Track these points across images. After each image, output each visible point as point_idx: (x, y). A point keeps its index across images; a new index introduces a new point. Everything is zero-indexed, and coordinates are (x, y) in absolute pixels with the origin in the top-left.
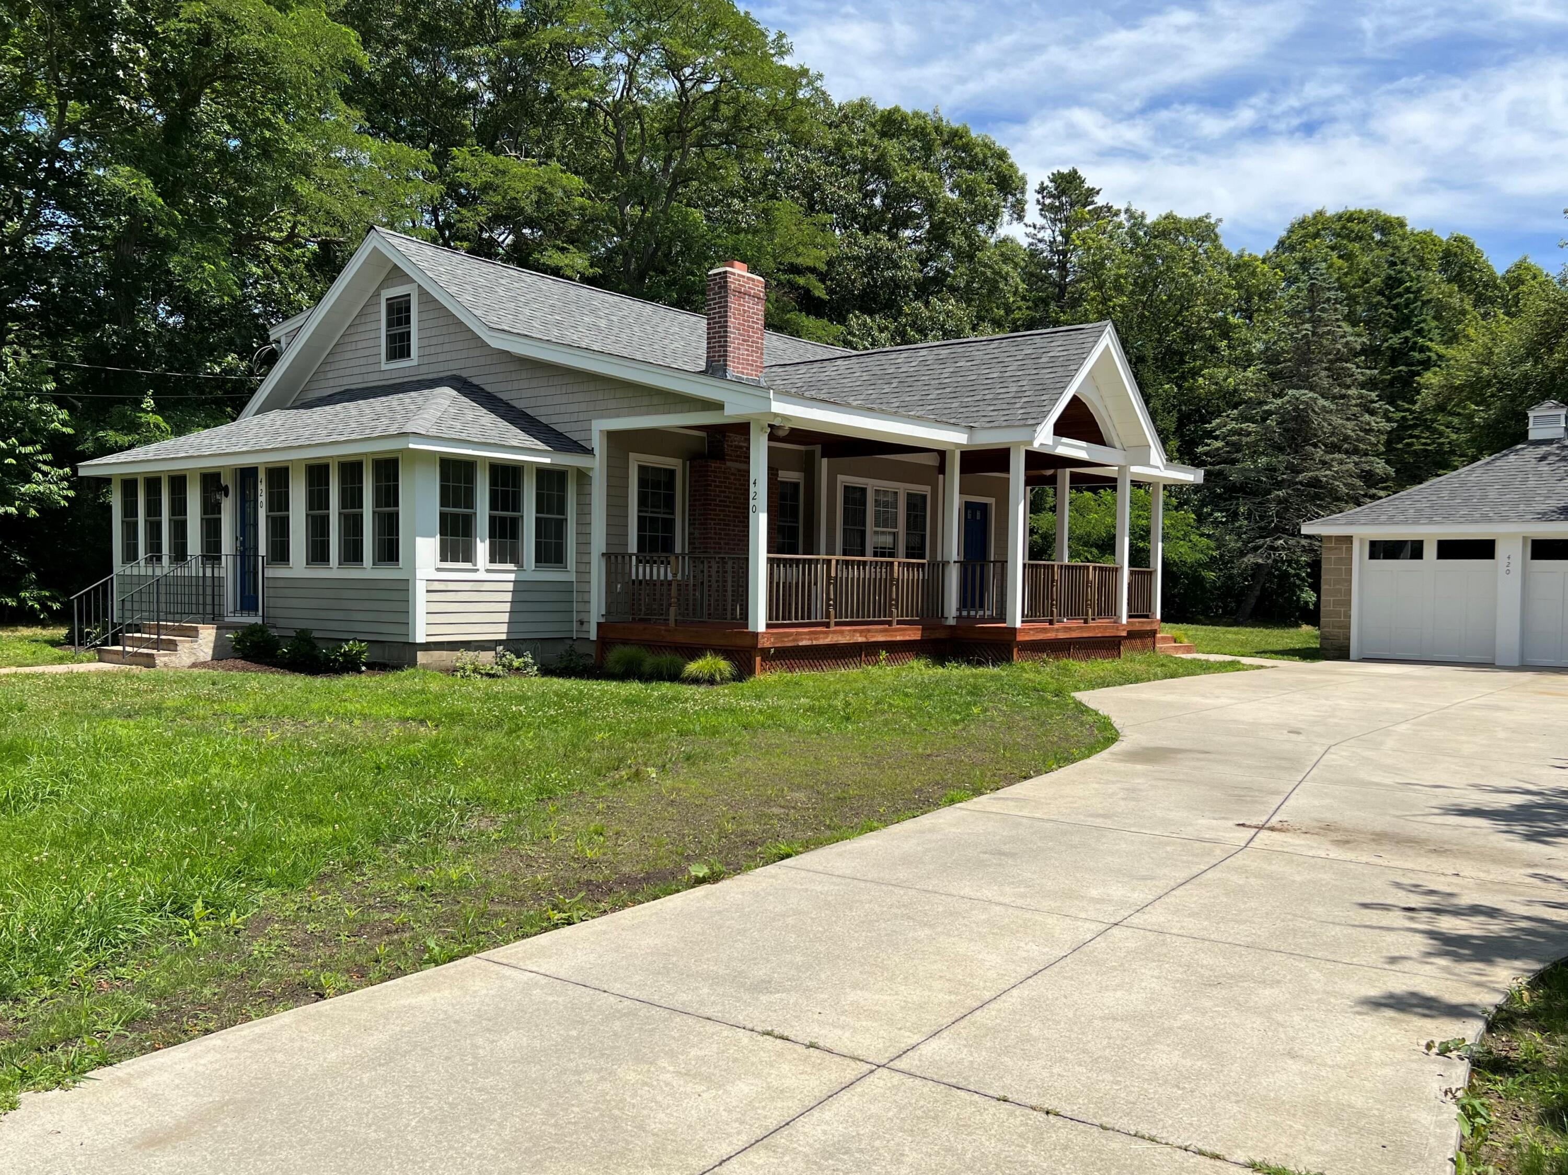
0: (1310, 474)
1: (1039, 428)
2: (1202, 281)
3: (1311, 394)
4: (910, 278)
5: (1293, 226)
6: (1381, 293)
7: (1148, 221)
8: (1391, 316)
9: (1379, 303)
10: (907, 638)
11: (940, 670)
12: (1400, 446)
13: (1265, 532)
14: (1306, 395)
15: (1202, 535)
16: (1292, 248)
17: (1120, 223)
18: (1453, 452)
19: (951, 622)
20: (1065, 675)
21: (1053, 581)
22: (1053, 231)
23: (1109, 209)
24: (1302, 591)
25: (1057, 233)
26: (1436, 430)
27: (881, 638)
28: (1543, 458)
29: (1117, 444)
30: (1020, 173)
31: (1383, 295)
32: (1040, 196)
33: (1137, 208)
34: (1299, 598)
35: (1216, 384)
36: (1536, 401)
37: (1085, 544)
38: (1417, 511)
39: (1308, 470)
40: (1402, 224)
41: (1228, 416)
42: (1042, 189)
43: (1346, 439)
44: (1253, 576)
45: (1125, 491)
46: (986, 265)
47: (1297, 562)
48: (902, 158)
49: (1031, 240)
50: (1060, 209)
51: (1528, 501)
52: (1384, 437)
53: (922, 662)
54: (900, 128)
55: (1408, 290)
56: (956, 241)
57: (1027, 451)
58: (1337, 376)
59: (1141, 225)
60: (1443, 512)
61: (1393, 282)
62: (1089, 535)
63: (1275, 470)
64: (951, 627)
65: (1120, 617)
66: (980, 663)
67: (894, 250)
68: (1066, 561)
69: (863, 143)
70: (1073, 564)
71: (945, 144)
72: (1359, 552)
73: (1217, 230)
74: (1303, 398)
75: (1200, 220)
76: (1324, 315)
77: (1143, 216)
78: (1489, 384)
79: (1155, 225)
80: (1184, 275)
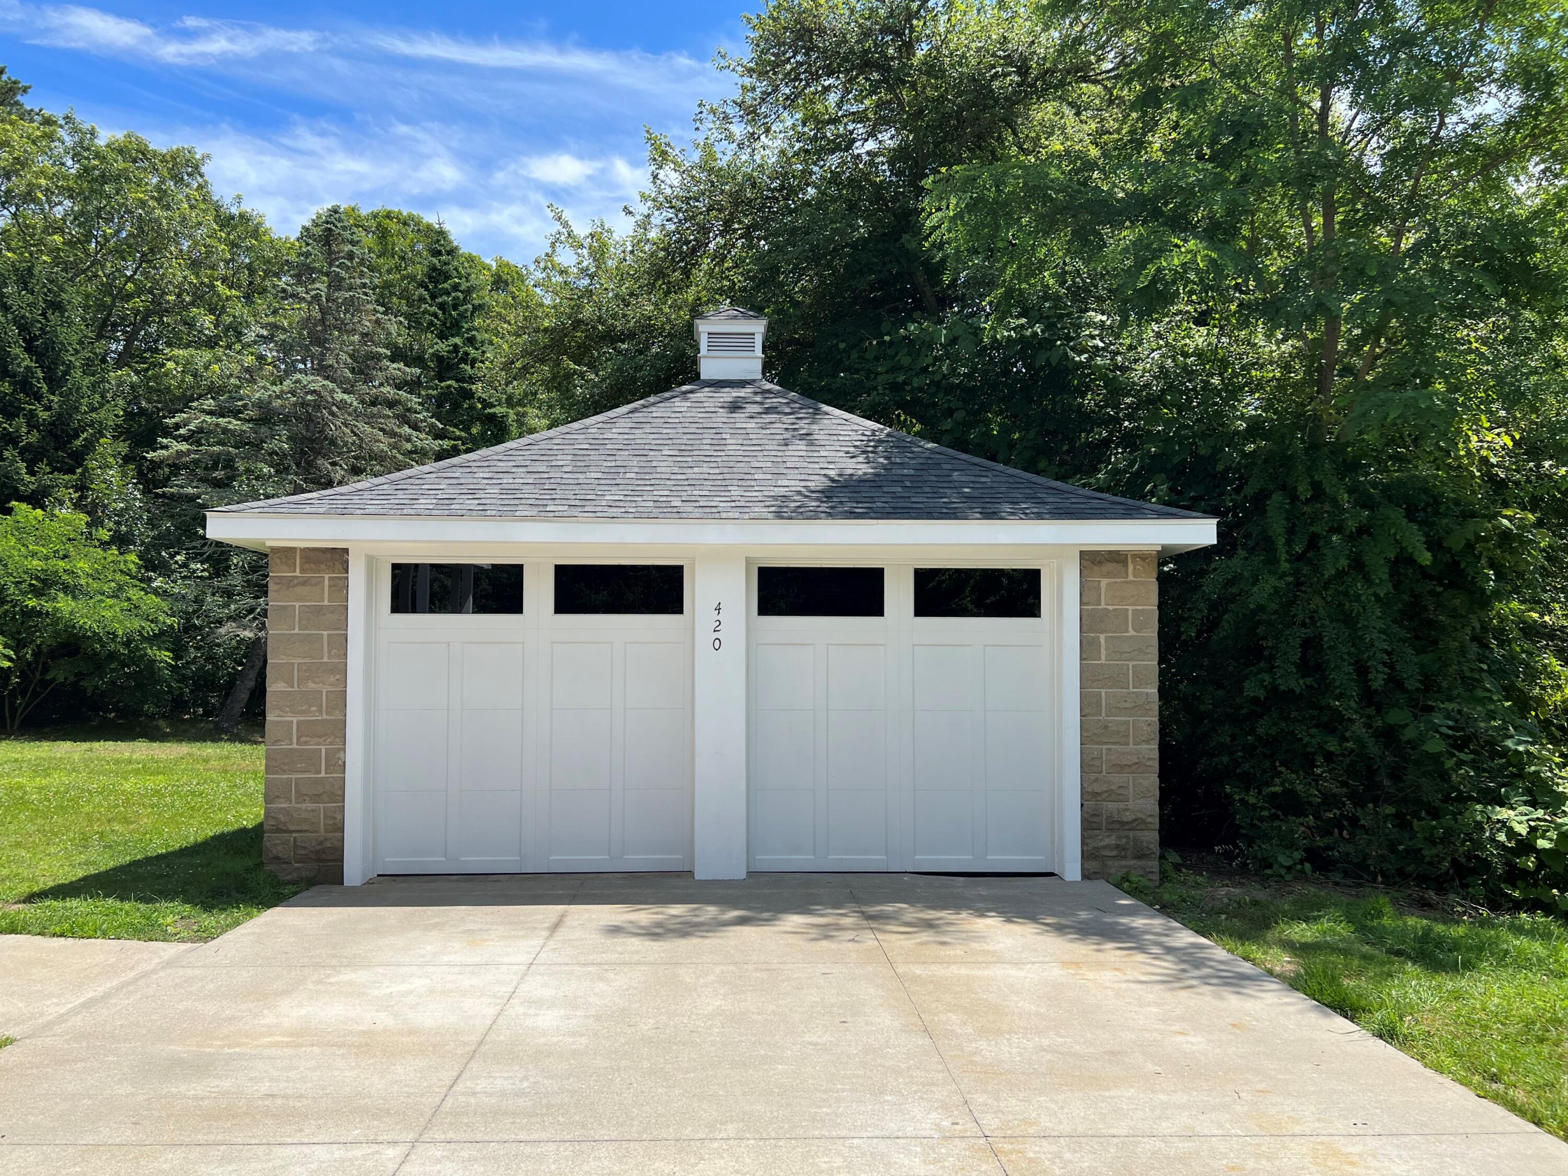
3: (325, 382)
14: (317, 382)
28: (735, 408)
38: (506, 491)
51: (745, 481)
58: (365, 369)
60: (567, 494)
72: (367, 592)
74: (313, 386)
79: (109, 149)
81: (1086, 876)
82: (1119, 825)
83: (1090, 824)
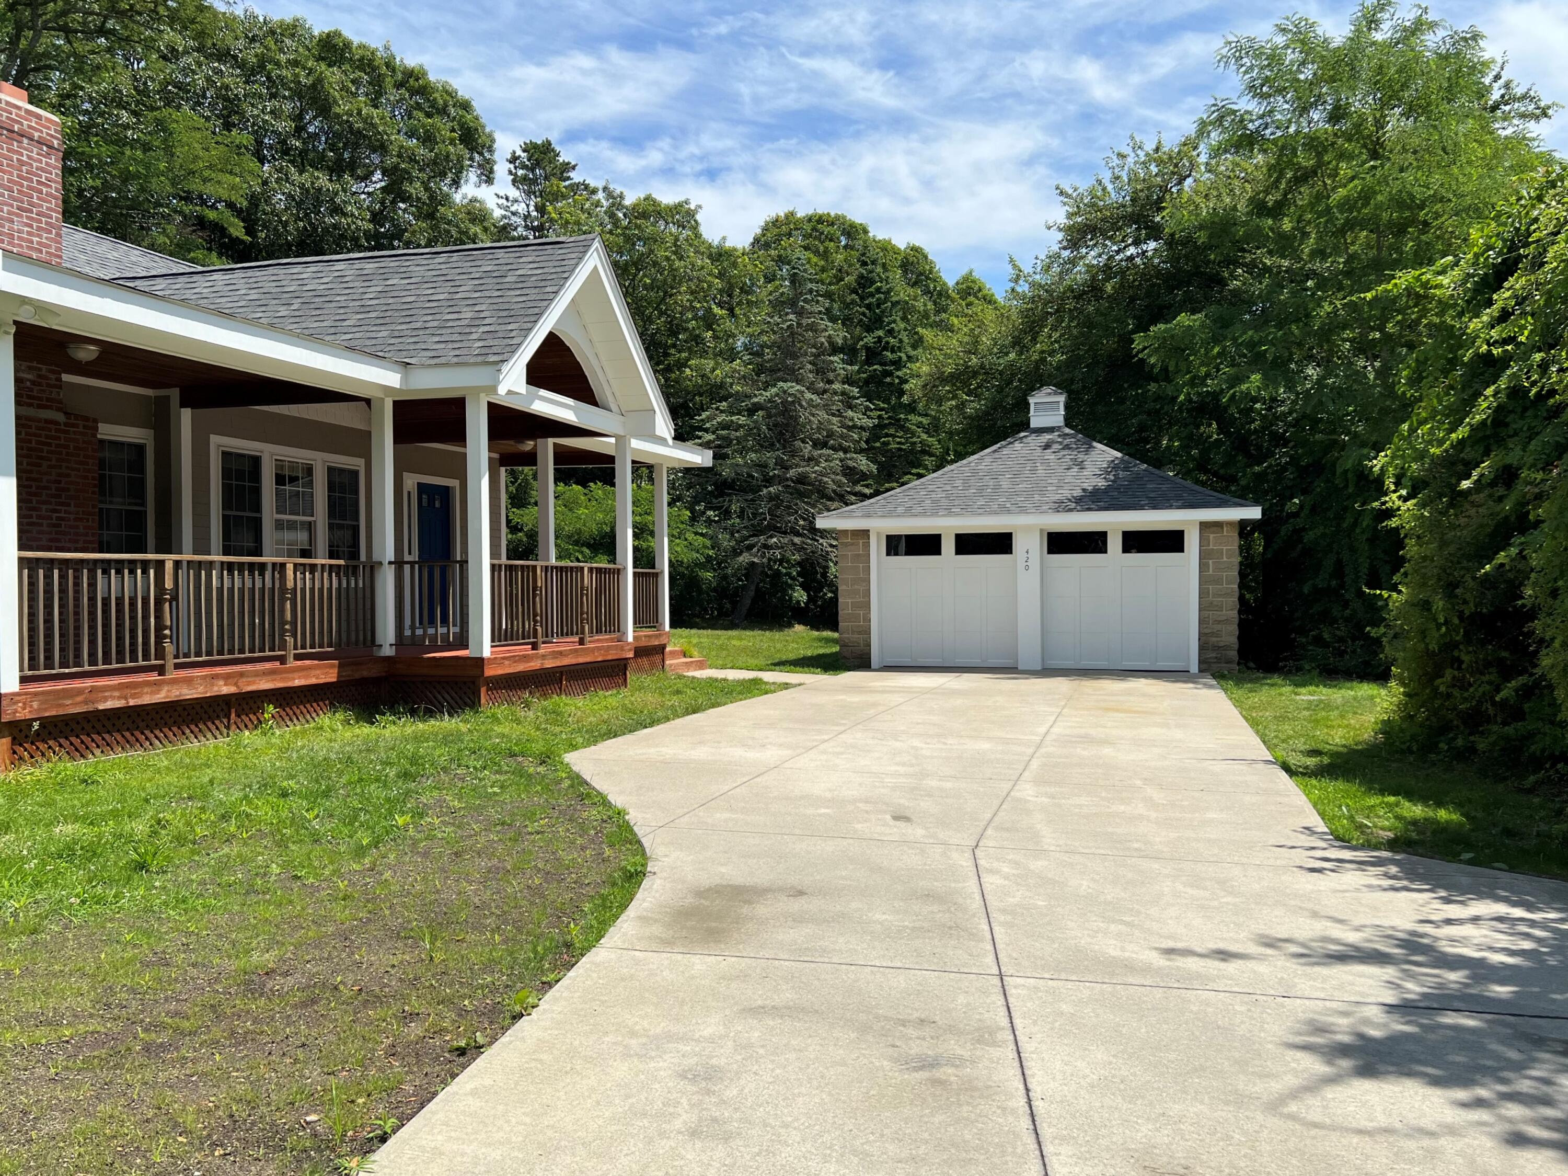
0: (800, 470)
1: (505, 368)
2: (686, 267)
3: (798, 387)
4: (358, 229)
5: (767, 223)
6: (854, 291)
7: (628, 202)
8: (864, 314)
9: (853, 302)
10: (313, 681)
11: (366, 730)
12: (878, 444)
13: (757, 531)
14: (793, 388)
15: (696, 533)
16: (767, 246)
17: (599, 201)
18: (924, 452)
19: (388, 651)
20: (555, 723)
21: (535, 589)
22: (528, 206)
23: (587, 187)
24: (794, 590)
25: (532, 208)
26: (909, 429)
27: (265, 685)
28: (1047, 446)
29: (613, 406)
30: (487, 130)
31: (857, 294)
32: (512, 166)
33: (617, 189)
34: (791, 597)
35: (703, 376)
36: (1032, 389)
37: (576, 543)
38: (933, 502)
39: (797, 466)
40: (866, 231)
41: (717, 409)
42: (514, 159)
43: (831, 434)
44: (746, 575)
45: (624, 474)
46: (449, 223)
47: (788, 561)
48: (344, 88)
49: (503, 212)
50: (534, 181)
51: (1042, 491)
52: (865, 435)
53: (340, 716)
54: (342, 56)
55: (878, 290)
56: (413, 191)
57: (490, 404)
58: (821, 371)
59: (620, 206)
60: (960, 502)
61: (865, 281)
62: (579, 532)
63: (765, 466)
64: (389, 658)
65: (625, 633)
66: (430, 713)
67: (336, 194)
68: (553, 561)
69: (295, 63)
70: (562, 563)
71: (399, 85)
72: (877, 547)
73: (698, 217)
74: (791, 391)
75: (680, 205)
76: (807, 306)
77: (621, 196)
78: (975, 374)
79: (635, 207)
80: (668, 259)
81: (1200, 671)
82: (1216, 648)
83: (1202, 648)
